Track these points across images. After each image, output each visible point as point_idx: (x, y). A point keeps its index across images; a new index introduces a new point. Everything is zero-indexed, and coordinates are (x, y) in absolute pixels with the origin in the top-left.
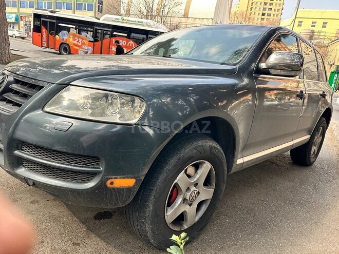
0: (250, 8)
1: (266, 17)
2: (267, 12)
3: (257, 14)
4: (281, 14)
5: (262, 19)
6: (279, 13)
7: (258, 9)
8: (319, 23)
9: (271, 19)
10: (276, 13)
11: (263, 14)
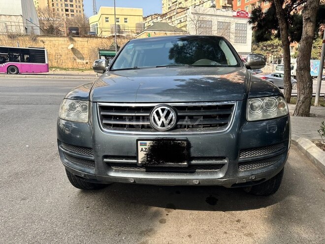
0: (51, 3)
1: (69, 13)
2: (69, 8)
3: (60, 10)
4: (83, 11)
5: (67, 15)
6: (81, 9)
7: (59, 5)
8: (122, 19)
9: (75, 15)
10: (78, 9)
11: (67, 10)
